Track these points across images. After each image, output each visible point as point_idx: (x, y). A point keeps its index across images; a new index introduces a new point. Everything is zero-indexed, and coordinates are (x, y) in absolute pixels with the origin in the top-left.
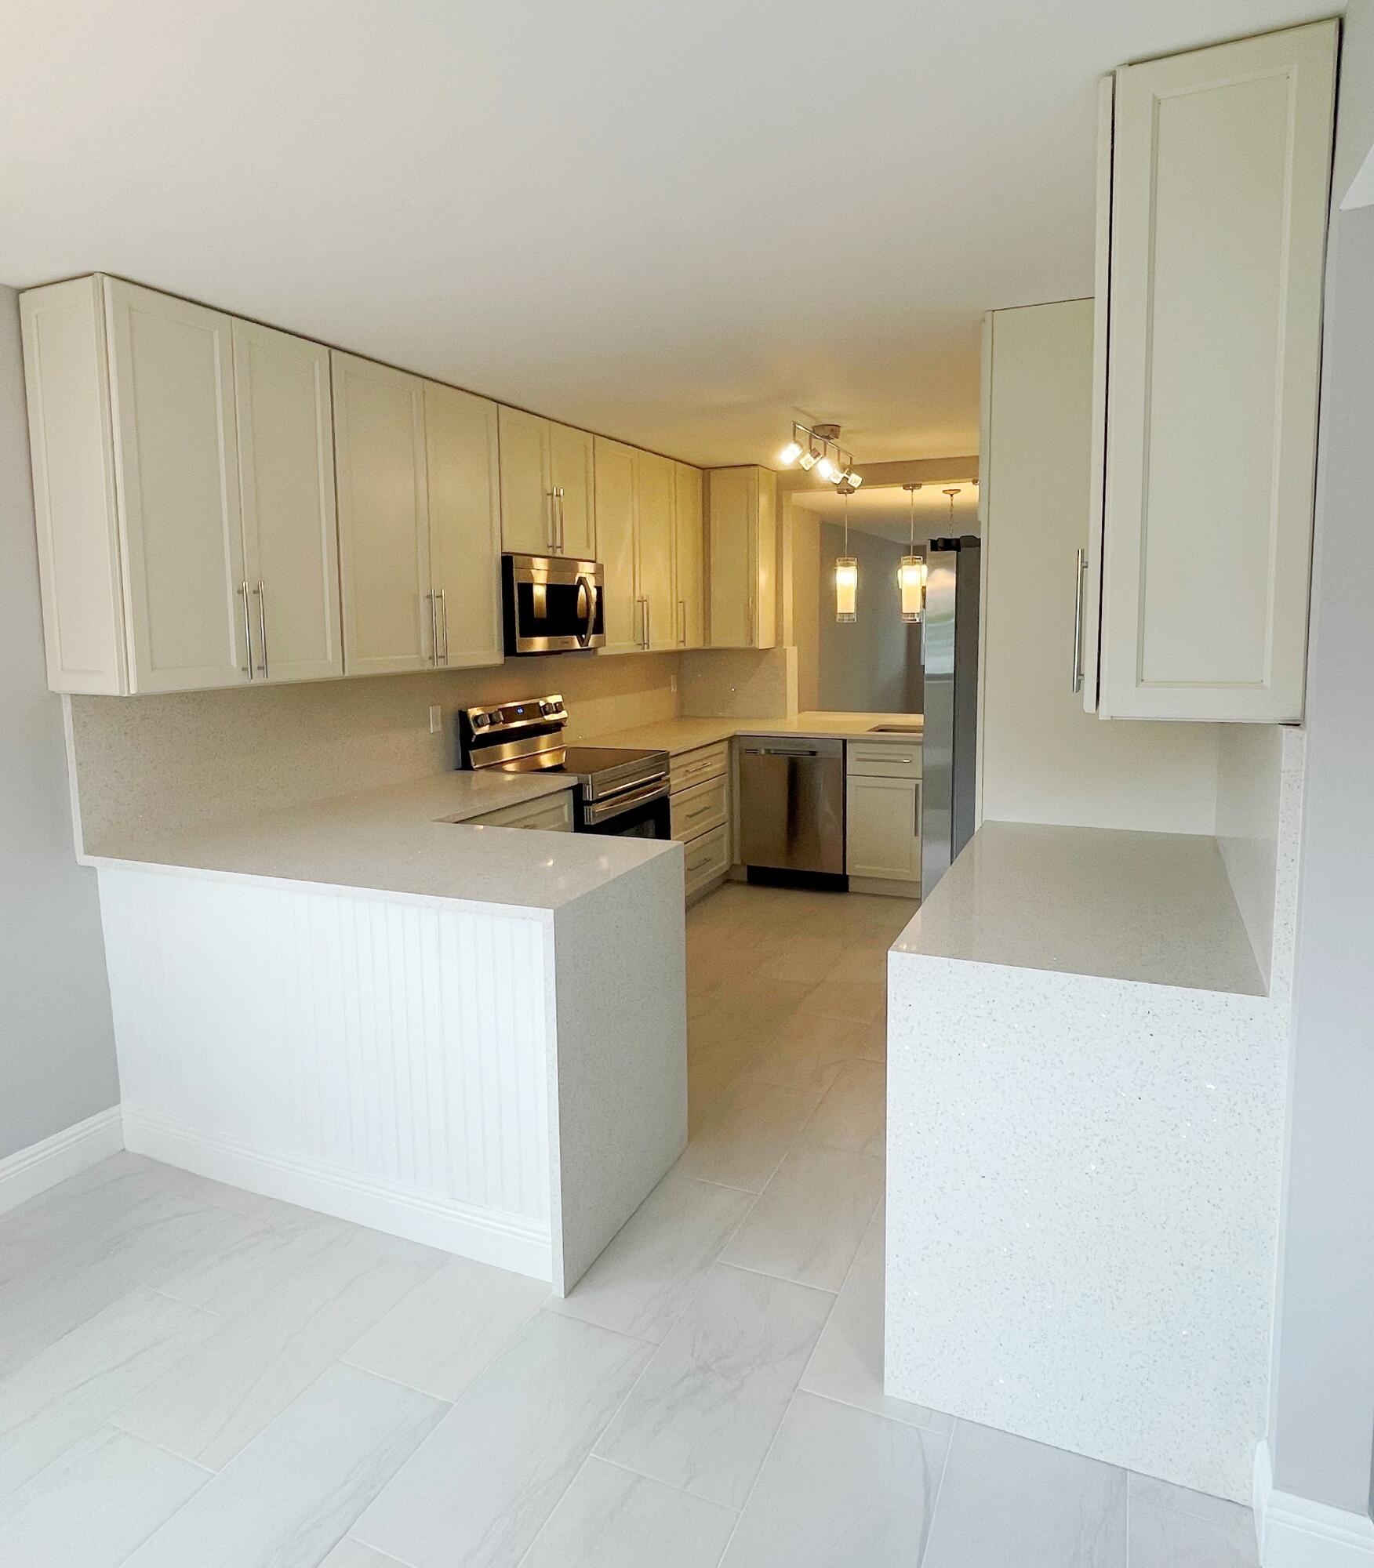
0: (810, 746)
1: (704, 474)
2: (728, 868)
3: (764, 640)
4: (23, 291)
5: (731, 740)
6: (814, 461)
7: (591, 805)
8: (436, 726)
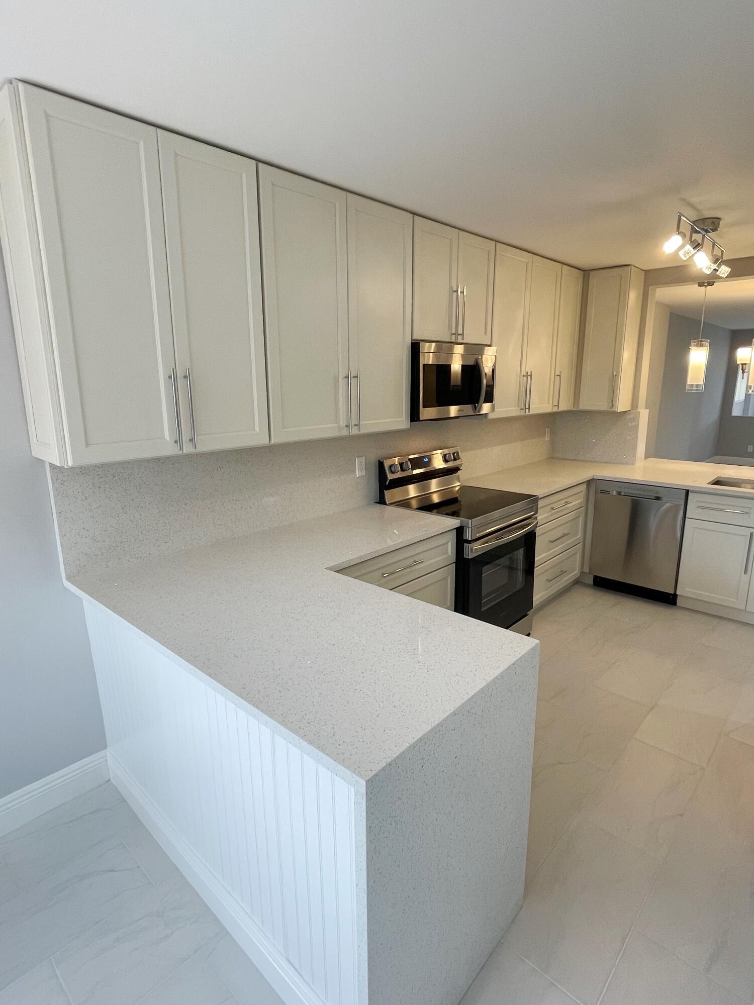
0: (657, 492)
1: (584, 275)
2: (579, 575)
3: (623, 404)
5: (589, 483)
6: (693, 251)
7: (470, 543)
8: (359, 472)
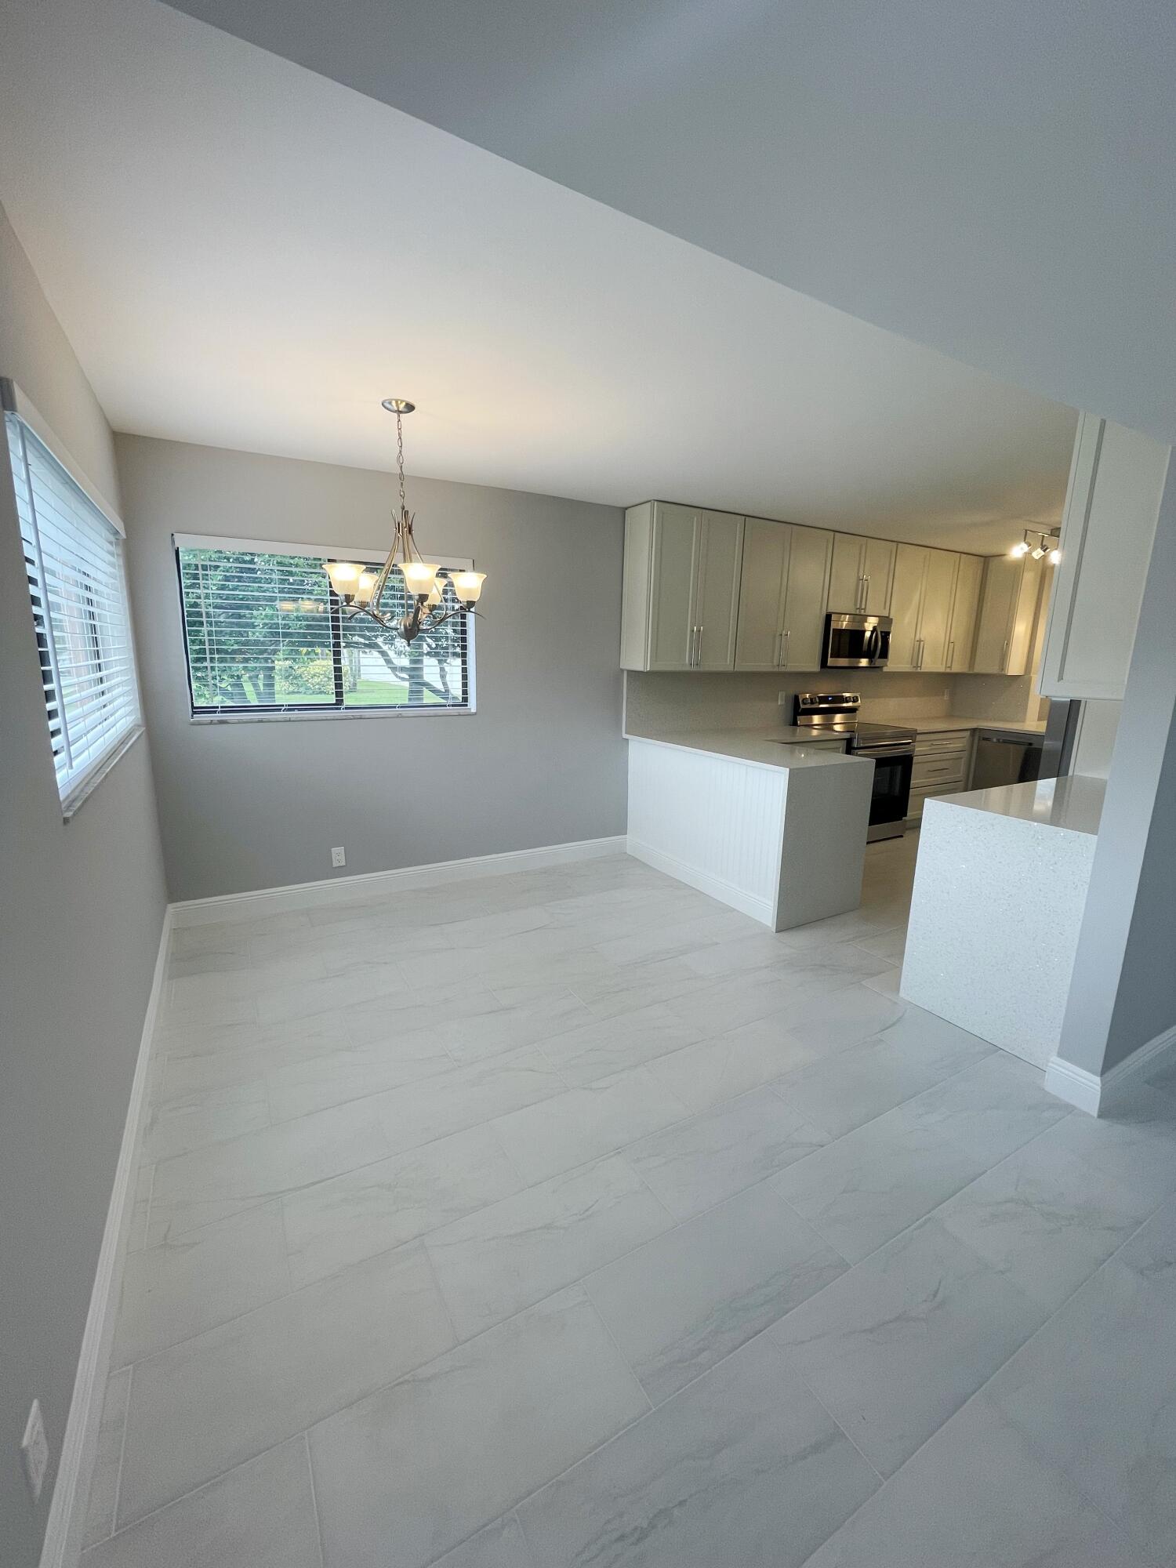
1: (985, 560)
3: (1015, 667)
4: (626, 509)
5: (974, 731)
6: (1044, 553)
7: (856, 750)
8: (781, 701)
